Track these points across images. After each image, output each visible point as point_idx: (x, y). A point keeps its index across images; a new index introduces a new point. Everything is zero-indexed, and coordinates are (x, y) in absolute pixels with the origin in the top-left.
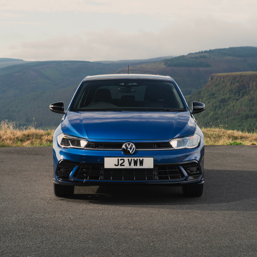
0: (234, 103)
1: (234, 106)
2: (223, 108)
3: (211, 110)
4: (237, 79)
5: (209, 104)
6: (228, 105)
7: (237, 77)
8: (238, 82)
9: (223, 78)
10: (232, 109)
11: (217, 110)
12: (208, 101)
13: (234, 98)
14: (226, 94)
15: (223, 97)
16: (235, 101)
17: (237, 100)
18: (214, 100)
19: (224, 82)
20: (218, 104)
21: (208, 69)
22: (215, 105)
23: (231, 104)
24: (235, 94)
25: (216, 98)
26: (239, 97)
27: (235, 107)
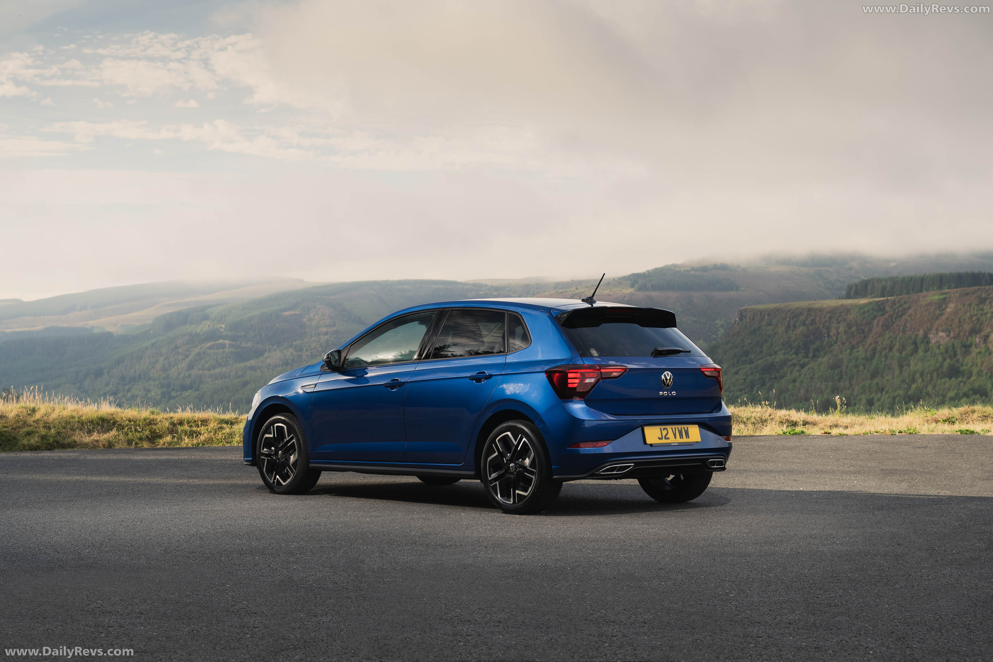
0: (795, 374)
1: (794, 381)
2: (768, 385)
3: (741, 390)
4: (802, 318)
5: (737, 376)
6: (782, 377)
7: (801, 314)
8: (804, 324)
9: (769, 315)
10: (790, 387)
11: (755, 389)
12: (734, 370)
13: (795, 361)
14: (776, 353)
15: (770, 359)
16: (797, 368)
17: (803, 366)
18: (748, 366)
19: (770, 324)
20: (757, 376)
21: (733, 293)
22: (750, 378)
23: (789, 377)
24: (797, 353)
25: (751, 362)
26: (806, 360)
27: (797, 384)
